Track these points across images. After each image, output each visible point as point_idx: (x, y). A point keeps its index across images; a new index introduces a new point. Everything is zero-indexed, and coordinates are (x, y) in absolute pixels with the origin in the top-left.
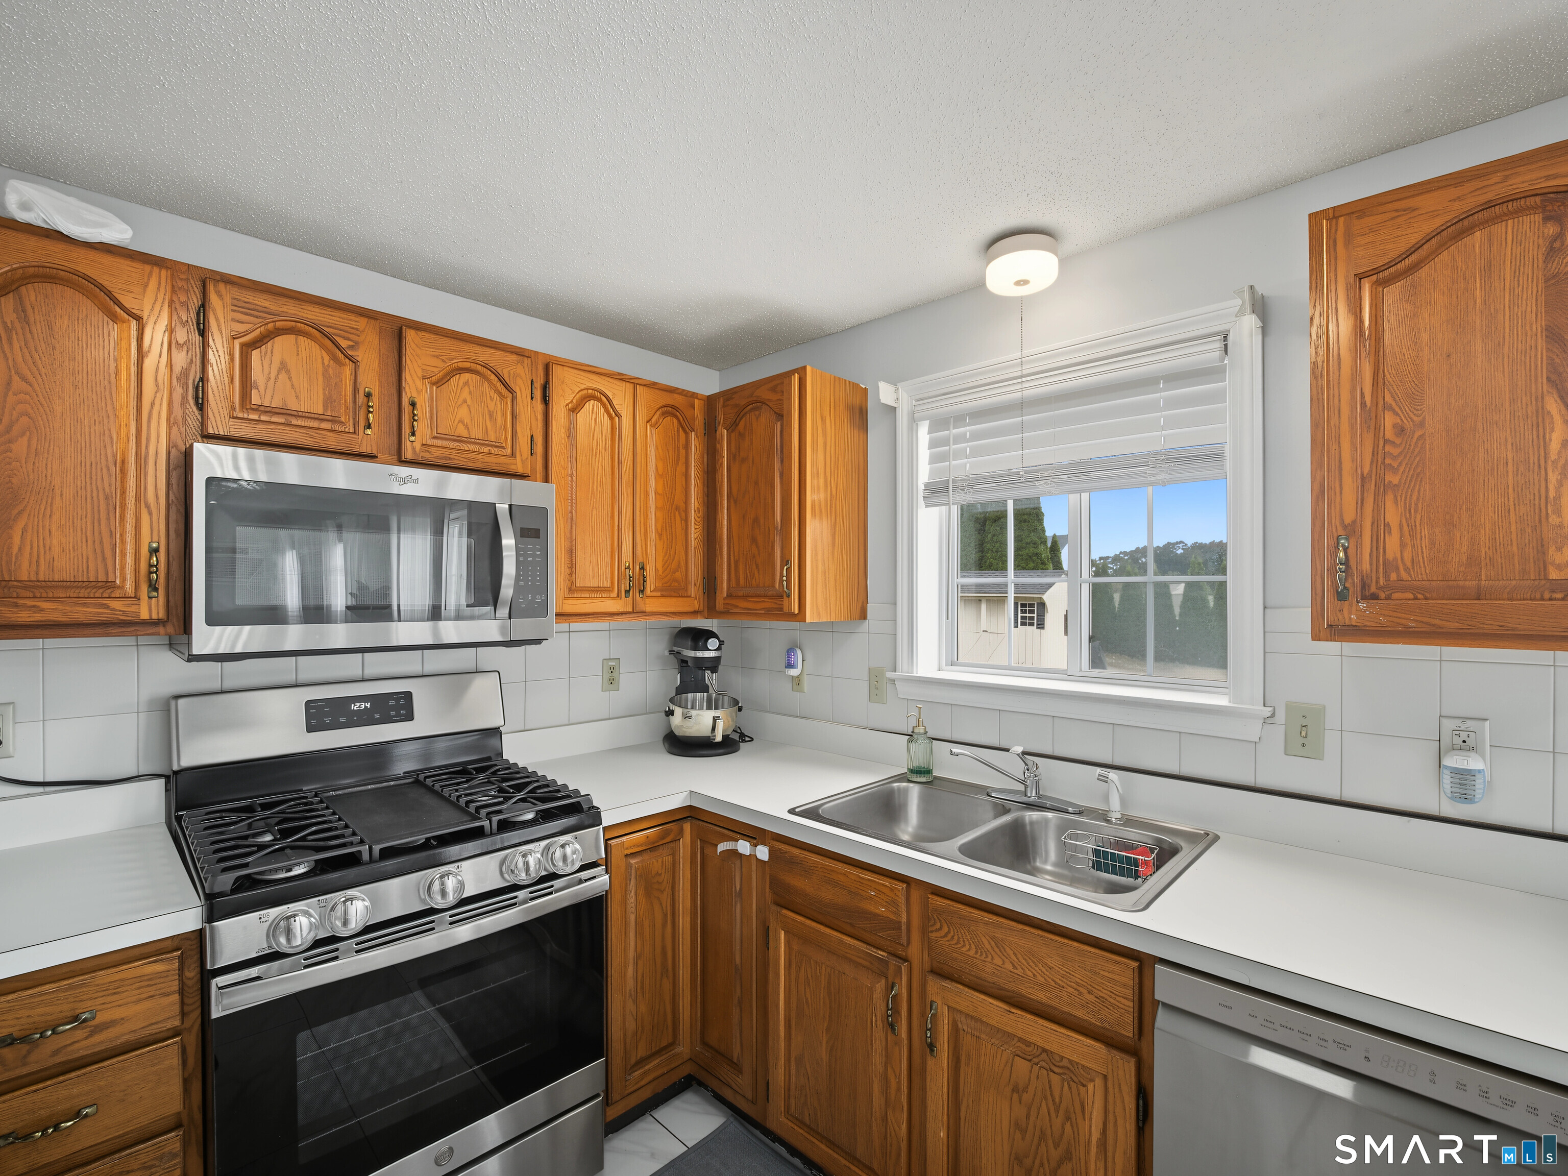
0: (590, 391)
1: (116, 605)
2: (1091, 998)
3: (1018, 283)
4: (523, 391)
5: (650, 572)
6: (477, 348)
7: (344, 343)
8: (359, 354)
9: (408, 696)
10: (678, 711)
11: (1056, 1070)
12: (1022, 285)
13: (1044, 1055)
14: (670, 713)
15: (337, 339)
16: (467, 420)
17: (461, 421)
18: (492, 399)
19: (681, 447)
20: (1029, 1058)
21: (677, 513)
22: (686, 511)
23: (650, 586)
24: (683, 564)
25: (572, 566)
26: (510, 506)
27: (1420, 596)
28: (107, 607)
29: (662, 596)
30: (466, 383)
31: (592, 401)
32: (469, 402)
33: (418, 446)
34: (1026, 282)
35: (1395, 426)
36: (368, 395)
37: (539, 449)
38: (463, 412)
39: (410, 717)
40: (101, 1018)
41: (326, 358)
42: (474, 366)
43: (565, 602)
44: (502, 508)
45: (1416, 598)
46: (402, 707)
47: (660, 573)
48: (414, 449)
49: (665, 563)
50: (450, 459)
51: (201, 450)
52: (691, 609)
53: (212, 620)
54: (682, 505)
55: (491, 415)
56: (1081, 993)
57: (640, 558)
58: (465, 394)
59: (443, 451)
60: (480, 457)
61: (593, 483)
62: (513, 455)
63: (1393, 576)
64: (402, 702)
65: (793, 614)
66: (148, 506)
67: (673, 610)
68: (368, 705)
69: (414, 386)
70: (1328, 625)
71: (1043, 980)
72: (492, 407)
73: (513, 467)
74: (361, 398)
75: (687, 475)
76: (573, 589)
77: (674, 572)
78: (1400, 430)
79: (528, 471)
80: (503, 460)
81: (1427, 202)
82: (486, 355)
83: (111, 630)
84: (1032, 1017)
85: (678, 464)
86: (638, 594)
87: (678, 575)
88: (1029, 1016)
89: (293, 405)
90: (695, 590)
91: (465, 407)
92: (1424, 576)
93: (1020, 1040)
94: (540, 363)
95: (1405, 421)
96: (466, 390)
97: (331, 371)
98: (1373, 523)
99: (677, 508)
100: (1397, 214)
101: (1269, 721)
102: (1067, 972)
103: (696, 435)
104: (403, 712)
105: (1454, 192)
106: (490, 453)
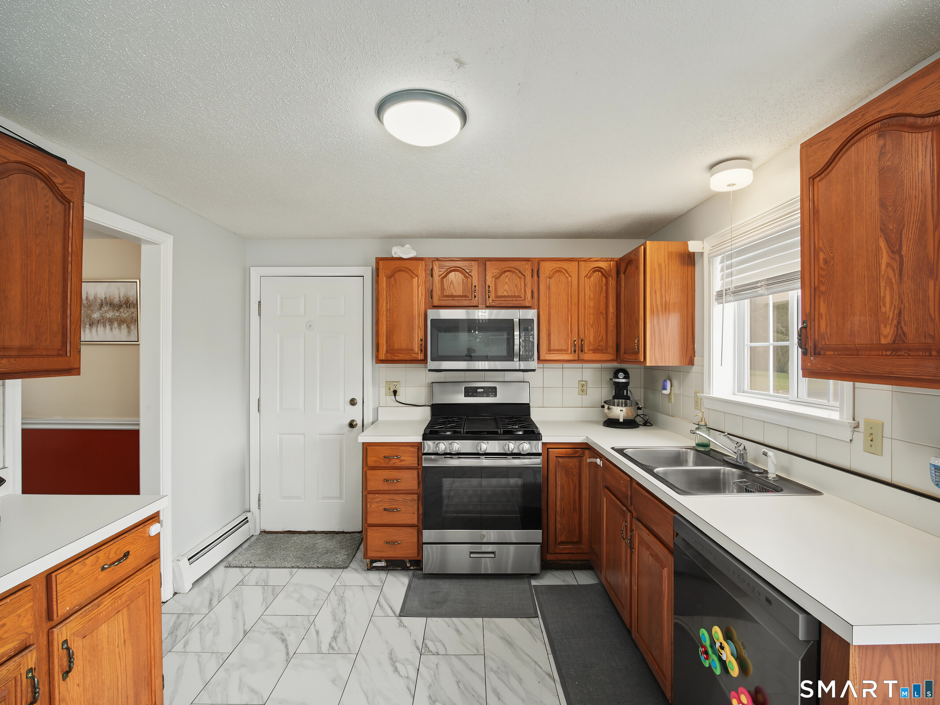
0: (557, 269)
1: (413, 355)
3: (729, 185)
4: (528, 275)
5: (586, 342)
6: (511, 262)
7: (468, 271)
8: (472, 274)
9: (495, 388)
10: (606, 406)
12: (731, 186)
14: (603, 407)
15: (466, 270)
16: (507, 289)
17: (505, 290)
18: (516, 280)
19: (603, 285)
21: (601, 315)
22: (607, 314)
23: (586, 349)
24: (604, 338)
25: (549, 341)
26: (519, 319)
27: (836, 353)
28: (412, 356)
29: (593, 353)
30: (507, 276)
31: (558, 273)
32: (508, 283)
33: (491, 301)
34: (733, 185)
35: (824, 259)
36: (475, 286)
37: (536, 295)
38: (506, 287)
39: (495, 395)
40: (402, 458)
41: (463, 277)
42: (510, 269)
43: (546, 355)
44: (516, 320)
46: (493, 392)
47: (592, 342)
48: (489, 302)
49: (595, 338)
50: (502, 304)
51: (429, 311)
52: (609, 359)
53: (432, 360)
54: (604, 312)
55: (516, 286)
57: (582, 336)
58: (507, 280)
59: (499, 302)
60: (512, 302)
61: (558, 306)
62: (525, 300)
63: (824, 342)
64: (493, 390)
65: (641, 362)
66: (420, 328)
67: (599, 359)
68: (483, 390)
69: (490, 281)
72: (516, 283)
73: (525, 304)
74: (473, 286)
75: (607, 298)
76: (550, 350)
77: (600, 342)
78: (826, 262)
79: (530, 305)
80: (521, 302)
82: (514, 264)
83: (413, 362)
85: (601, 293)
86: (580, 352)
87: (601, 343)
89: (454, 294)
90: (612, 349)
91: (507, 285)
92: (834, 342)
94: (536, 262)
95: (827, 257)
96: (507, 278)
97: (464, 281)
99: (601, 313)
100: (824, 142)
101: (856, 429)
103: (612, 278)
104: (493, 394)
106: (516, 300)
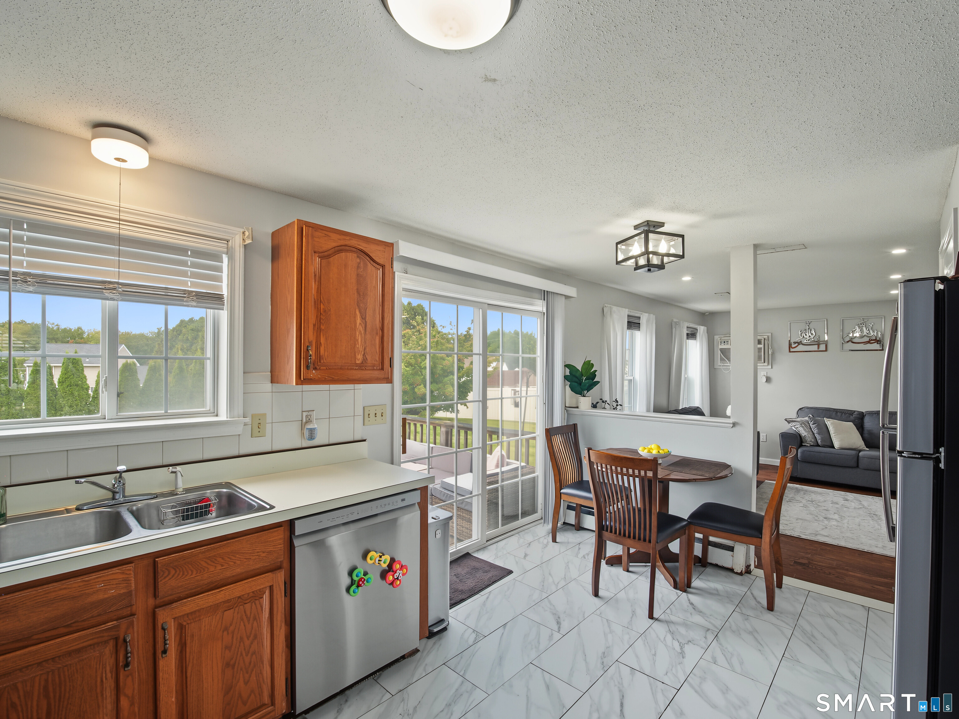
2: (264, 555)
3: (118, 159)
11: (247, 602)
12: (121, 161)
13: (240, 600)
20: (232, 607)
27: (328, 368)
34: (124, 161)
35: (323, 309)
45: (327, 369)
56: (259, 556)
63: (322, 362)
70: (304, 379)
71: (240, 562)
78: (325, 311)
81: (334, 236)
84: (233, 585)
88: (232, 585)
93: (224, 602)
95: (326, 308)
98: (316, 342)
102: (252, 550)
105: (339, 237)
